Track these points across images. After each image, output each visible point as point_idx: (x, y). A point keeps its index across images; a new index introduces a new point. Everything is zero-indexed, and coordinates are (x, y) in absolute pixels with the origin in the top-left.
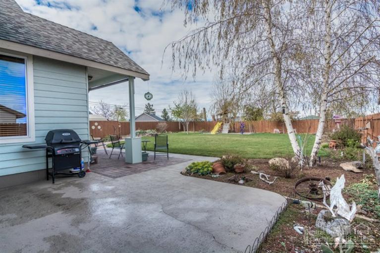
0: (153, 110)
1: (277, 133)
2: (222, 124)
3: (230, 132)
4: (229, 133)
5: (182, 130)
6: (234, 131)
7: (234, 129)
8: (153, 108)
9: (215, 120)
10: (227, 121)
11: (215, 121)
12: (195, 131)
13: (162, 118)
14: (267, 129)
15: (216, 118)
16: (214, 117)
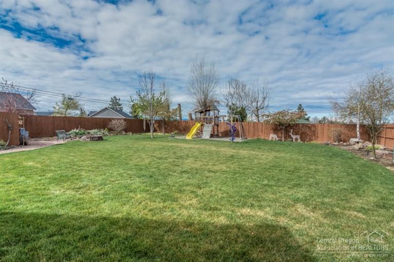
0: (120, 105)
1: (274, 139)
2: (202, 125)
3: (212, 136)
4: (210, 137)
5: (148, 130)
6: (217, 136)
7: (218, 132)
8: (120, 102)
9: (192, 119)
10: (209, 121)
11: (193, 121)
12: (166, 132)
13: (131, 115)
14: (260, 133)
15: (194, 117)
16: (190, 115)
